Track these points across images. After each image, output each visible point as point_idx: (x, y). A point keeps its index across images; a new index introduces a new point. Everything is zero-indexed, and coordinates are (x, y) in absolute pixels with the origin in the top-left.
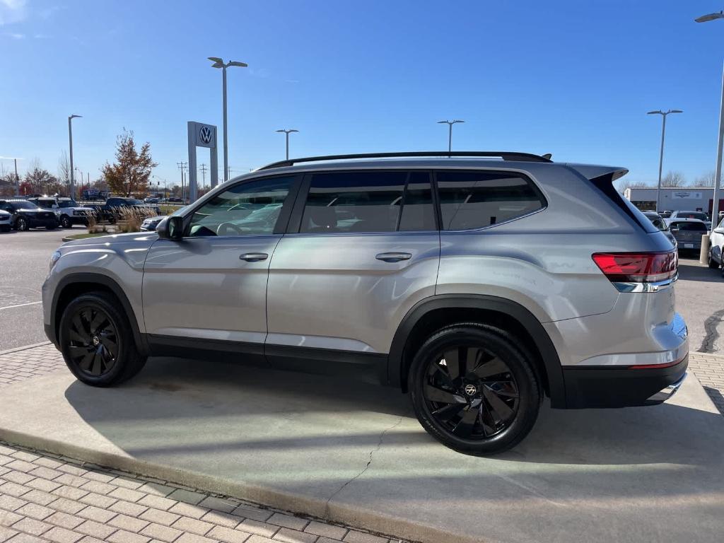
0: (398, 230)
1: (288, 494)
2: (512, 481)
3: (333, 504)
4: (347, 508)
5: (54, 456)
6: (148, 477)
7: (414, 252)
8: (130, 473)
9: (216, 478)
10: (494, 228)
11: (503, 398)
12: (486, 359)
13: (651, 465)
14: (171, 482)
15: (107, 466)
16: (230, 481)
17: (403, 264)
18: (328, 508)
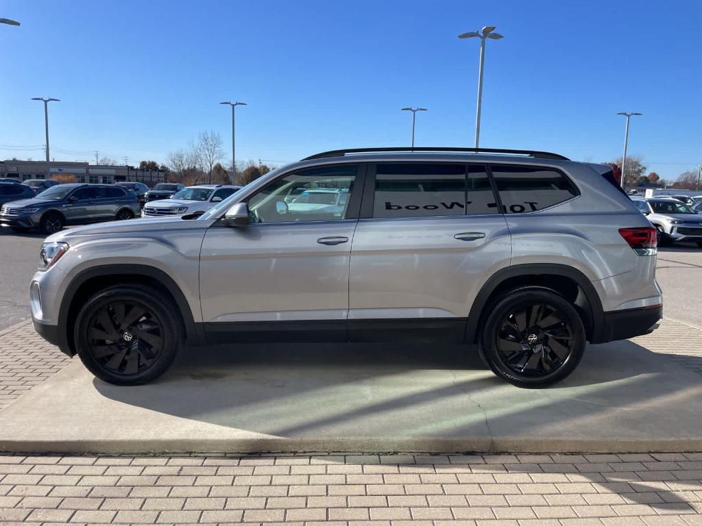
0: (466, 214)
1: (455, 439)
2: (581, 400)
3: (498, 438)
4: (511, 439)
5: (184, 455)
6: (305, 452)
7: (488, 232)
8: (283, 453)
9: (382, 439)
10: (548, 211)
11: (561, 342)
12: (547, 313)
13: (636, 377)
14: (333, 452)
15: (255, 451)
16: (396, 439)
17: (478, 242)
18: (493, 443)
